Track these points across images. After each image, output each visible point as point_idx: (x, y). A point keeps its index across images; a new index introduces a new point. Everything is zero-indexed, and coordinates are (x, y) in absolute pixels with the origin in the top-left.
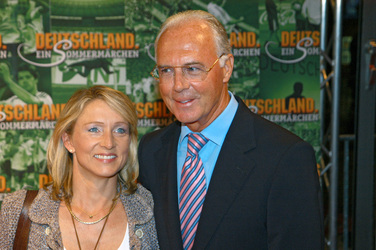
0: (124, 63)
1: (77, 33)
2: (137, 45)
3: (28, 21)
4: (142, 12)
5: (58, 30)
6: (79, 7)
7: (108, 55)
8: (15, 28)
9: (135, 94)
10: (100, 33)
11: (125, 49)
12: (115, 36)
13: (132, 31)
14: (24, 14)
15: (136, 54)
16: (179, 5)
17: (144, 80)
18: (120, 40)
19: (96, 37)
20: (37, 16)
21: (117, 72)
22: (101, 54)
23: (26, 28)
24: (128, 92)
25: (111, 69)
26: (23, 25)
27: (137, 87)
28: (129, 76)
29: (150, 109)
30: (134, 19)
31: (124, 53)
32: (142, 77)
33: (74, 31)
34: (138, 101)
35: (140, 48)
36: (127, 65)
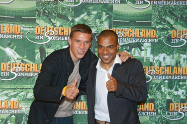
0: (150, 45)
1: (126, 29)
2: (157, 36)
3: (101, 22)
4: (161, 18)
5: (116, 27)
6: (128, 16)
7: (141, 41)
8: (95, 26)
9: (155, 62)
10: (138, 29)
11: (150, 38)
12: (146, 31)
13: (155, 28)
14: (100, 19)
15: (156, 41)
16: (181, 15)
17: (160, 55)
18: (148, 33)
19: (136, 31)
20: (106, 20)
21: (146, 50)
22: (138, 40)
23: (100, 26)
24: (151, 61)
25: (143, 48)
26: (99, 24)
27: (156, 58)
28: (152, 52)
29: (162, 70)
30: (156, 22)
31: (150, 40)
32: (159, 53)
33: (124, 28)
34: (156, 65)
35: (158, 38)
36: (151, 47)
